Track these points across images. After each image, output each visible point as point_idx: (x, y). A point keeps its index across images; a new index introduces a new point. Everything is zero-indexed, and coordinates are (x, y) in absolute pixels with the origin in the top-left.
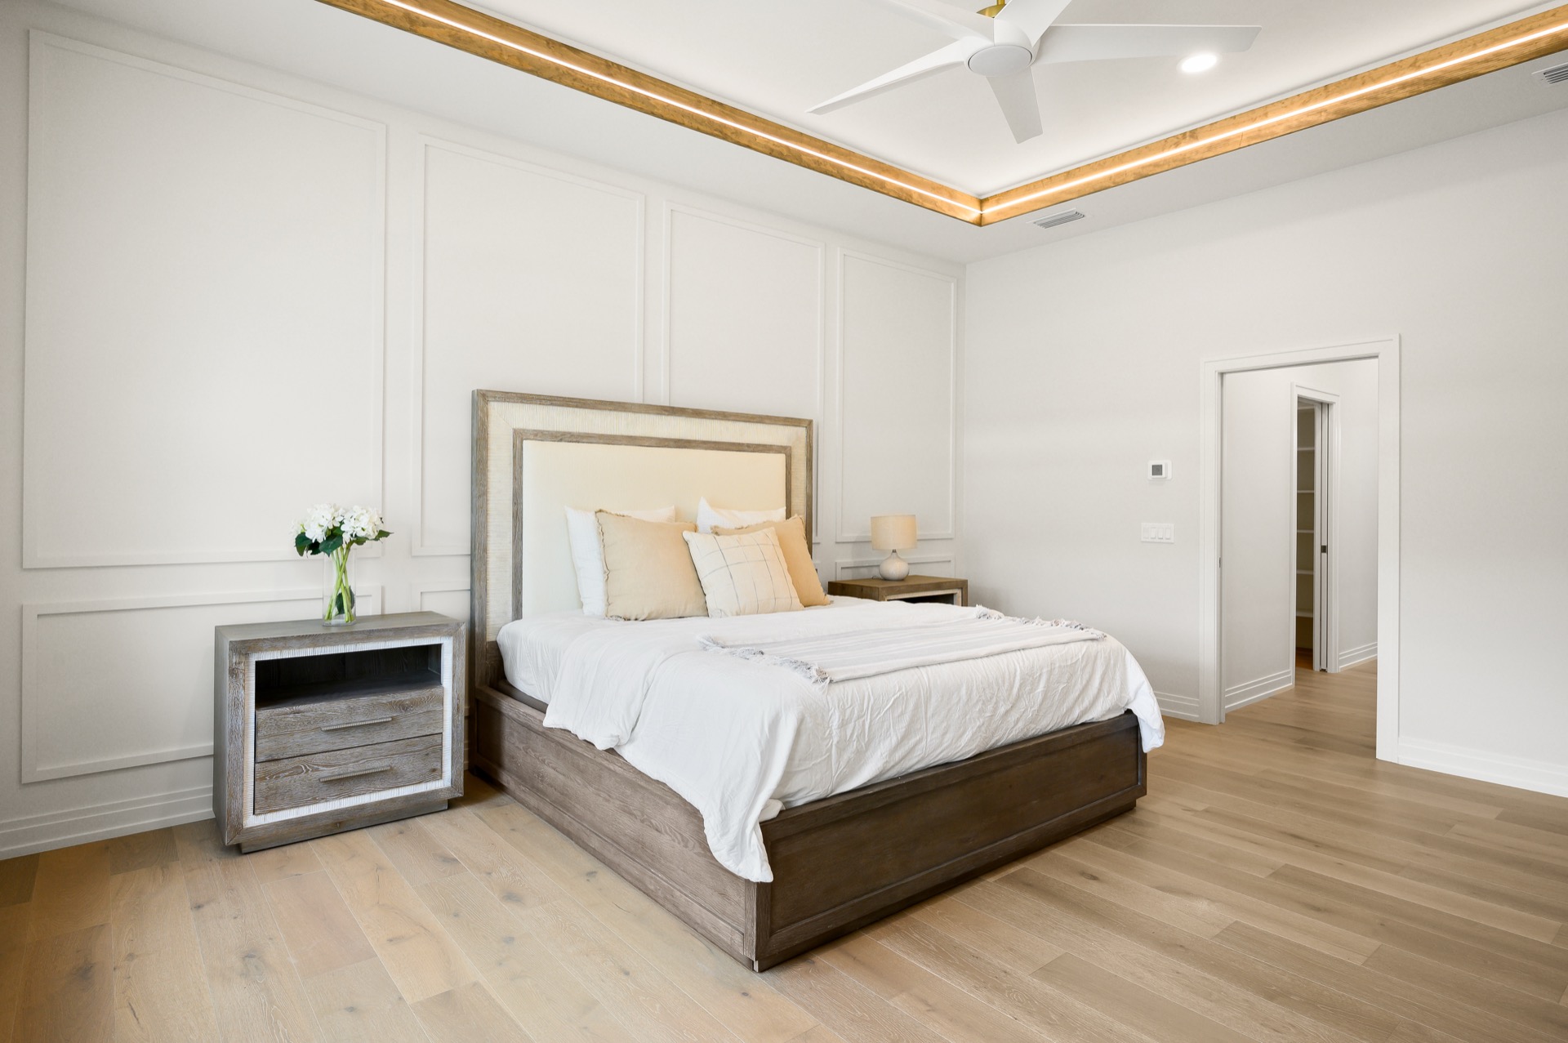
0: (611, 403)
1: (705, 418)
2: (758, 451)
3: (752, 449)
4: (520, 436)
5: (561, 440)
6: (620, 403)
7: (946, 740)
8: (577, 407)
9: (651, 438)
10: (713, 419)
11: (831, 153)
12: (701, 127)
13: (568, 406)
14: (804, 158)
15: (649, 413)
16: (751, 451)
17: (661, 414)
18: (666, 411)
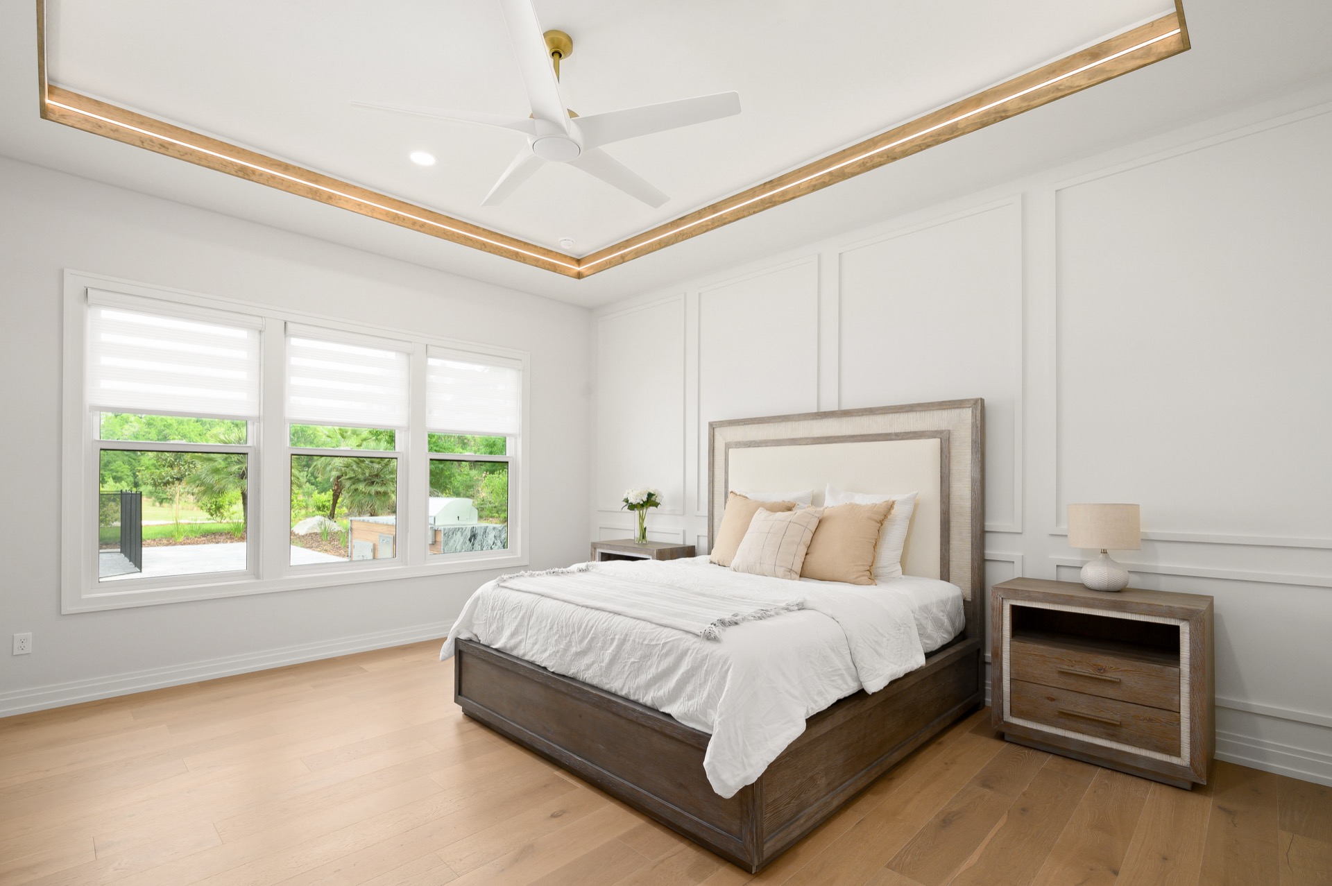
0: (780, 417)
1: (853, 416)
2: (907, 439)
3: (900, 437)
4: (728, 446)
5: (749, 447)
6: (784, 416)
7: (535, 648)
8: (759, 423)
9: (807, 438)
10: (860, 416)
11: (879, 144)
12: (756, 210)
13: (754, 423)
14: (847, 171)
15: (807, 420)
16: (900, 440)
17: (816, 419)
18: (819, 416)
